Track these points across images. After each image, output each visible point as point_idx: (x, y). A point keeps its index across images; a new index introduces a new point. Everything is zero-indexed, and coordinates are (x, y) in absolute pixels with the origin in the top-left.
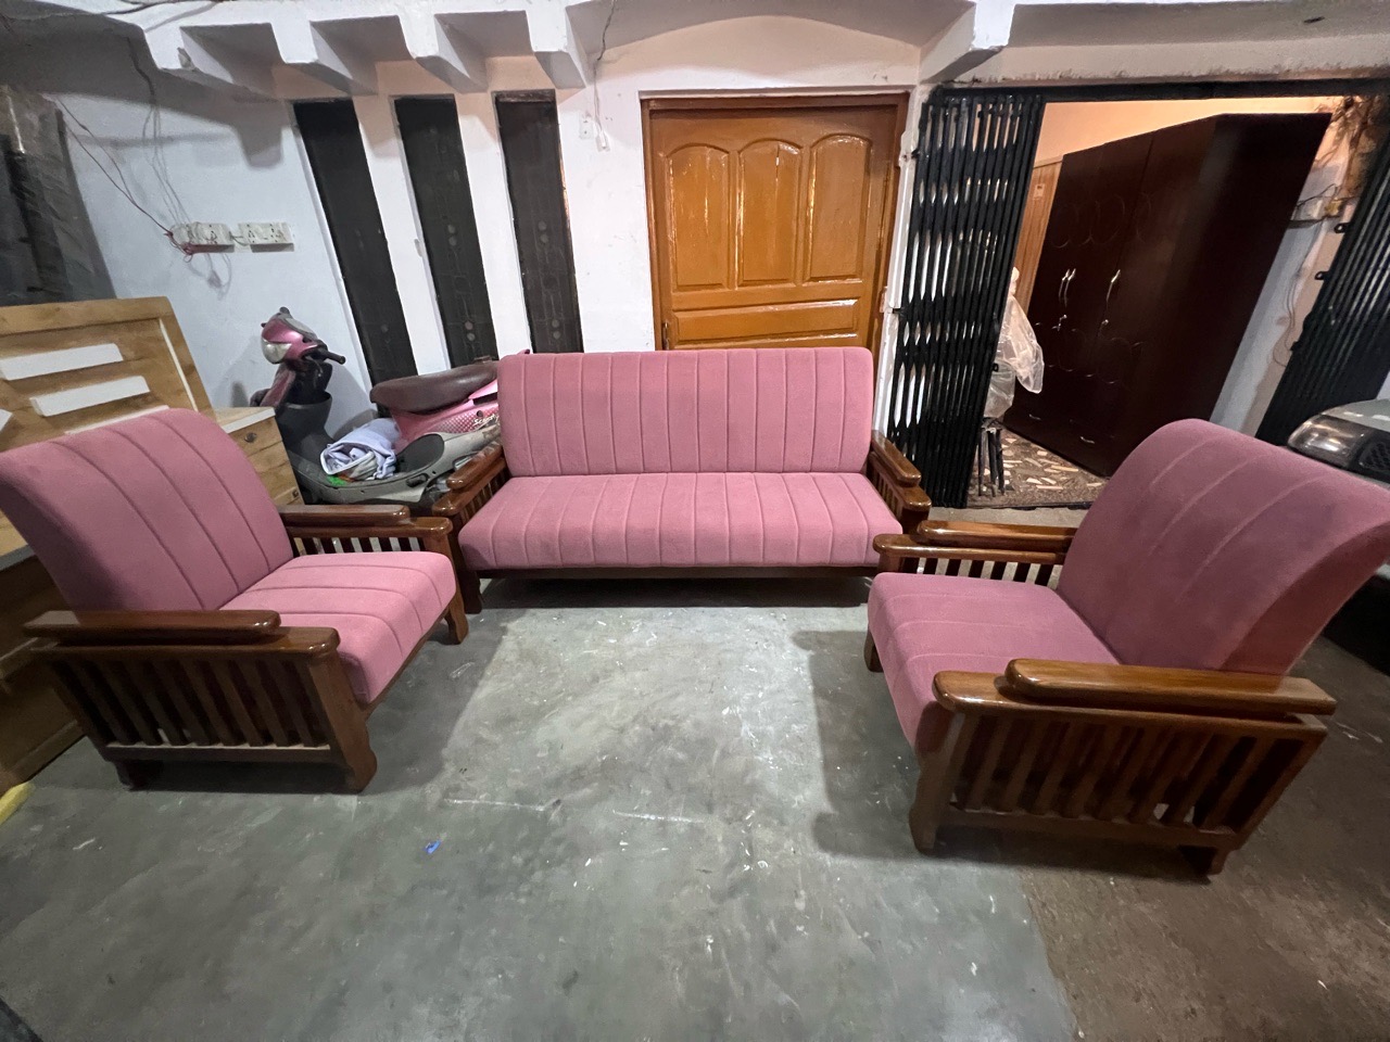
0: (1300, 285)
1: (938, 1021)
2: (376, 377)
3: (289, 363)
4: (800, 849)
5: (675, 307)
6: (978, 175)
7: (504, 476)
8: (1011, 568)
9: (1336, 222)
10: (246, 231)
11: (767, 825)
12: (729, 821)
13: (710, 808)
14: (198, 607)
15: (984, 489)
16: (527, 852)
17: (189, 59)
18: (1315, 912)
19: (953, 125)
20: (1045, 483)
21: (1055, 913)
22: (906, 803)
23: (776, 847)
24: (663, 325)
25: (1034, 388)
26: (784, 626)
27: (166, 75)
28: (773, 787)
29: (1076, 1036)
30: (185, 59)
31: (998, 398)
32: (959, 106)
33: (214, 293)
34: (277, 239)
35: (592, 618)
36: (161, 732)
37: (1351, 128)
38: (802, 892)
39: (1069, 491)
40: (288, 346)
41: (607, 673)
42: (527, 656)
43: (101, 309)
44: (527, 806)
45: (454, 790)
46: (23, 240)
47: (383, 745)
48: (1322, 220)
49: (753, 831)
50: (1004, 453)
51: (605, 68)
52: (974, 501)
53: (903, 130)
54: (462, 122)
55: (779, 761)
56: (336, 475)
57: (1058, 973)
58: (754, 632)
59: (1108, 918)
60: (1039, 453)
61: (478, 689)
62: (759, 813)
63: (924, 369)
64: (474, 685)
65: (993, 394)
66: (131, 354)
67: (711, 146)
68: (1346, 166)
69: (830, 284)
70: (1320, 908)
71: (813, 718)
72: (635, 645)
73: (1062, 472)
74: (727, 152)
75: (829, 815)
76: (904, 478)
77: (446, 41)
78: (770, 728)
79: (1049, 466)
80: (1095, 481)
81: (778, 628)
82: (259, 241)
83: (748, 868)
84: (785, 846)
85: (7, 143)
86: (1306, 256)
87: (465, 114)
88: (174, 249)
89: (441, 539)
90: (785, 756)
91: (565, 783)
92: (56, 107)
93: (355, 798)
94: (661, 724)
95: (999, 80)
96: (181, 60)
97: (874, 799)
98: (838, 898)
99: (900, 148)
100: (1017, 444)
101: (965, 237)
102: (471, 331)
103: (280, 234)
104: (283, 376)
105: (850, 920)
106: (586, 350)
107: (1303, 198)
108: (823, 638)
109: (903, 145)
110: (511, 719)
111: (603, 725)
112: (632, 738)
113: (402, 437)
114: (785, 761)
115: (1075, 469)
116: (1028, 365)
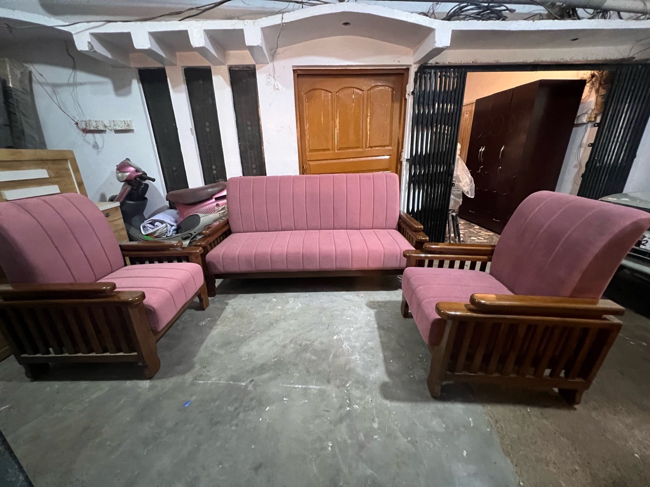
0: (582, 150)
1: (449, 480)
2: (169, 189)
3: (128, 181)
4: (374, 399)
5: (308, 159)
6: (441, 101)
7: (228, 233)
8: (468, 264)
9: (595, 123)
10: (112, 124)
11: (357, 388)
12: (338, 387)
13: (329, 382)
15: (452, 242)
16: (237, 405)
17: (93, 46)
19: (428, 80)
20: (479, 239)
21: (503, 425)
22: (425, 376)
23: (361, 399)
24: (303, 167)
25: (471, 196)
26: (362, 299)
27: (81, 53)
28: (359, 370)
29: (519, 485)
30: (90, 46)
31: (455, 201)
32: (431, 73)
33: (95, 151)
34: (127, 127)
35: (270, 298)
36: (50, 348)
37: (595, 86)
38: (376, 419)
40: (128, 174)
41: (277, 321)
42: (239, 314)
43: (40, 154)
44: (236, 383)
45: (199, 376)
46: (6, 125)
47: (164, 357)
48: (588, 123)
49: (350, 391)
50: (459, 227)
51: (278, 56)
53: (407, 83)
54: (214, 78)
55: (362, 359)
56: (147, 235)
57: (507, 454)
58: (348, 302)
59: (529, 427)
60: (475, 227)
61: (213, 330)
62: (353, 382)
63: (421, 187)
64: (211, 328)
65: (453, 199)
66: (53, 175)
67: (324, 90)
68: (595, 101)
69: (378, 150)
70: (629, 421)
71: (378, 339)
72: (291, 309)
73: (486, 235)
74: (331, 92)
75: (388, 383)
76: (415, 228)
77: (208, 41)
78: (358, 344)
79: (480, 232)
81: (360, 300)
82: (118, 128)
83: (349, 408)
84: (367, 398)
85: (4, 83)
86: (583, 138)
87: (215, 74)
88: (78, 131)
89: (197, 258)
90: (365, 356)
91: (256, 371)
92: (29, 69)
93: (148, 381)
94: (304, 343)
95: (447, 63)
96: (89, 46)
97: (410, 375)
98: (394, 421)
99: (406, 91)
100: (464, 224)
101: (436, 129)
102: (215, 170)
103: (128, 125)
104: (126, 187)
105: (401, 432)
106: (268, 175)
107: (578, 114)
108: (381, 304)
109: (407, 90)
110: (229, 343)
111: (275, 344)
112: (290, 350)
113: (180, 217)
114: (365, 359)
115: (492, 233)
116: (467, 186)
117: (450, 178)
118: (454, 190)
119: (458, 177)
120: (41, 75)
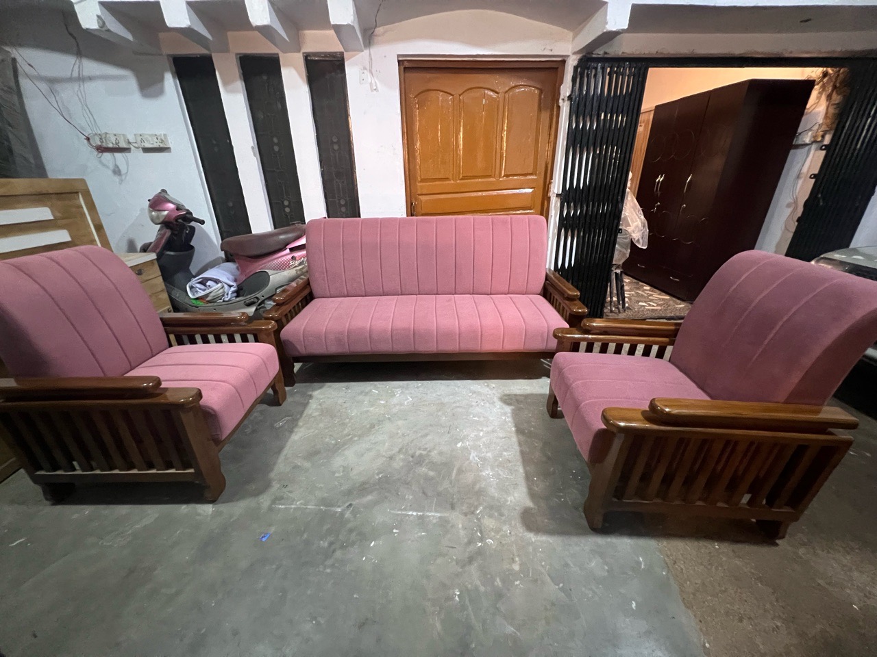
0: (800, 182)
1: (614, 640)
2: (225, 234)
3: (166, 224)
4: (514, 531)
5: (419, 192)
6: (609, 110)
7: (310, 298)
8: (640, 348)
9: (821, 145)
10: (139, 138)
11: (491, 516)
12: (466, 514)
13: (453, 507)
14: (102, 375)
15: (614, 309)
16: (331, 539)
17: (104, 23)
18: (845, 562)
19: (593, 80)
20: (650, 305)
21: (682, 567)
22: (581, 500)
23: (498, 531)
24: (412, 204)
25: (643, 245)
26: (494, 391)
27: (88, 32)
28: (493, 492)
29: (704, 646)
30: (101, 23)
31: (621, 253)
32: (596, 69)
33: (116, 179)
34: (160, 144)
35: (369, 388)
36: (75, 463)
37: (827, 89)
38: (517, 559)
39: (665, 310)
40: (166, 213)
41: (380, 422)
42: (328, 412)
43: (39, 184)
44: (329, 508)
45: (278, 499)
47: (229, 471)
48: (811, 144)
49: (482, 520)
50: (625, 288)
51: (376, 39)
52: (608, 316)
53: (561, 83)
54: (284, 71)
55: (497, 476)
56: (197, 299)
57: (689, 606)
58: (474, 395)
59: (717, 569)
60: (645, 288)
61: (294, 434)
62: (484, 508)
63: (576, 233)
64: (291, 432)
65: (618, 250)
66: (59, 215)
67: (442, 91)
68: (825, 112)
69: (518, 179)
70: (847, 560)
71: (517, 448)
72: (397, 404)
73: (660, 299)
74: (452, 95)
75: (531, 509)
76: (568, 294)
77: (274, 16)
78: (489, 455)
79: (651, 295)
80: (680, 304)
81: (490, 392)
82: (148, 145)
83: (480, 544)
84: (504, 529)
86: (803, 165)
87: (285, 66)
88: (90, 149)
89: (268, 335)
90: (500, 472)
91: (355, 492)
92: (13, 56)
93: (211, 505)
94: (418, 453)
95: (620, 53)
96: (98, 23)
97: (560, 497)
98: (541, 562)
99: (560, 94)
100: (630, 283)
101: (601, 151)
102: (288, 206)
103: (162, 141)
104: (162, 232)
105: (549, 576)
106: (363, 216)
107: (799, 131)
108: (518, 398)
109: (562, 92)
110: (317, 453)
111: (379, 455)
112: (398, 464)
113: (241, 274)
114: (500, 475)
115: (668, 297)
116: (638, 231)
118: (620, 238)
120: (29, 65)
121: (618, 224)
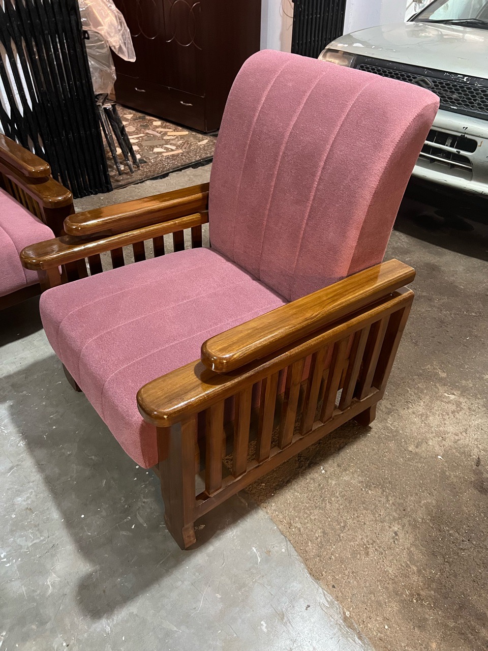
4: (72, 638)
8: (169, 240)
15: (122, 167)
20: (167, 149)
25: (129, 56)
31: (101, 72)
39: (187, 153)
50: (127, 129)
52: (118, 181)
60: (155, 123)
65: (96, 69)
71: (36, 477)
73: (177, 137)
75: (89, 576)
76: (30, 172)
79: (165, 134)
80: (202, 140)
90: (19, 541)
100: (134, 119)
114: (21, 547)
115: (186, 132)
116: (116, 33)
117: (73, 18)
118: (90, 47)
119: (89, 12)
121: (79, 24)
